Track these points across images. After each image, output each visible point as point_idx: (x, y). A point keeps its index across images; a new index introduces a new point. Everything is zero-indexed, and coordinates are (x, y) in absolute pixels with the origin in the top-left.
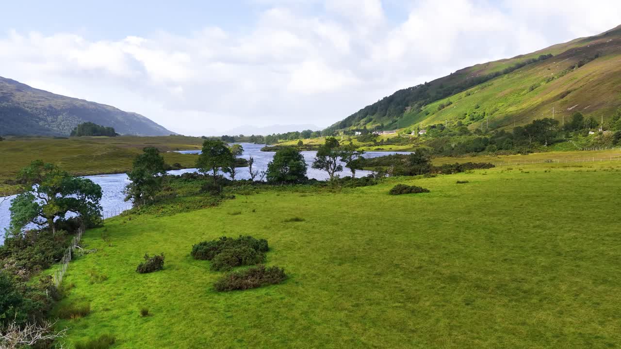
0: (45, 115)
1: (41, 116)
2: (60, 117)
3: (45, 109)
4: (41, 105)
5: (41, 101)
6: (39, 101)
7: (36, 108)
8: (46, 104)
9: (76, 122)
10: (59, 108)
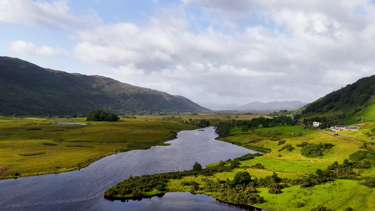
0: (120, 99)
1: (117, 100)
2: (128, 100)
3: (120, 96)
4: (118, 93)
5: (119, 90)
6: (118, 90)
7: (115, 95)
8: (121, 92)
9: (138, 103)
10: (129, 95)
